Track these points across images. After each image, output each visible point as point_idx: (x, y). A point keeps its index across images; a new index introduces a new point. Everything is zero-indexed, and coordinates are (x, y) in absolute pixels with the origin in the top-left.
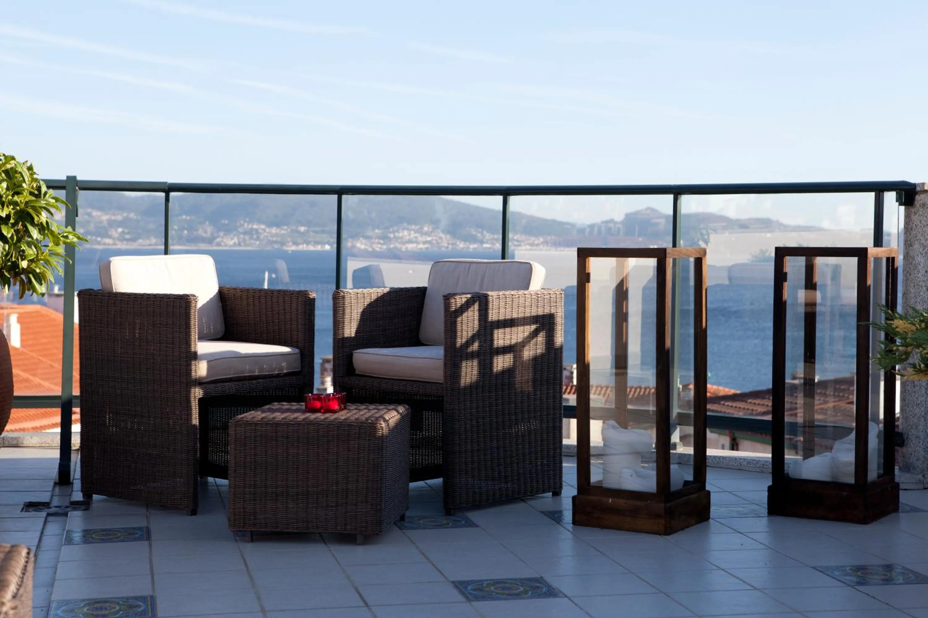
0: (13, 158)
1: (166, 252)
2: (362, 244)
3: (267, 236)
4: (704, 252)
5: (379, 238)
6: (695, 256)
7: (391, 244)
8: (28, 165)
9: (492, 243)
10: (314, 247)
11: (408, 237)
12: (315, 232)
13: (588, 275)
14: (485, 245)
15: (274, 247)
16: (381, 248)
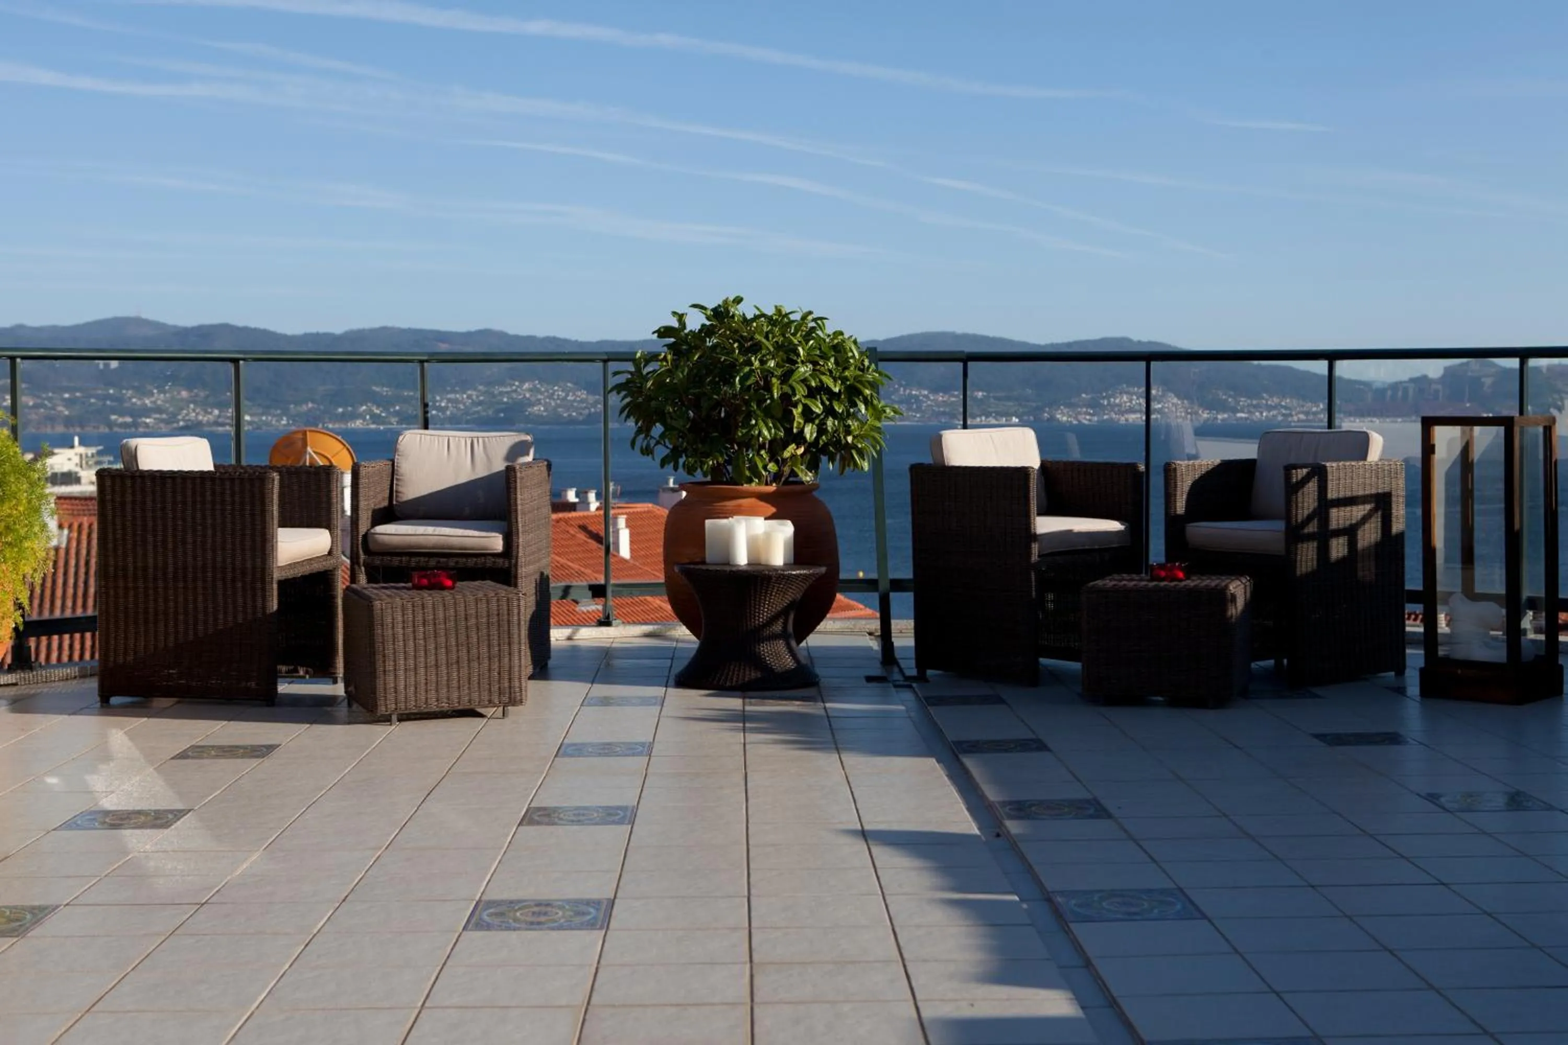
0: (841, 333)
1: (965, 427)
2: (1063, 413)
3: (931, 406)
4: (1554, 420)
5: (1089, 406)
6: (1544, 424)
7: (1105, 414)
8: (853, 338)
9: (1249, 412)
10: (997, 420)
11: (1128, 404)
12: (996, 398)
13: (1433, 446)
14: (1239, 415)
15: (941, 422)
16: (1090, 420)
